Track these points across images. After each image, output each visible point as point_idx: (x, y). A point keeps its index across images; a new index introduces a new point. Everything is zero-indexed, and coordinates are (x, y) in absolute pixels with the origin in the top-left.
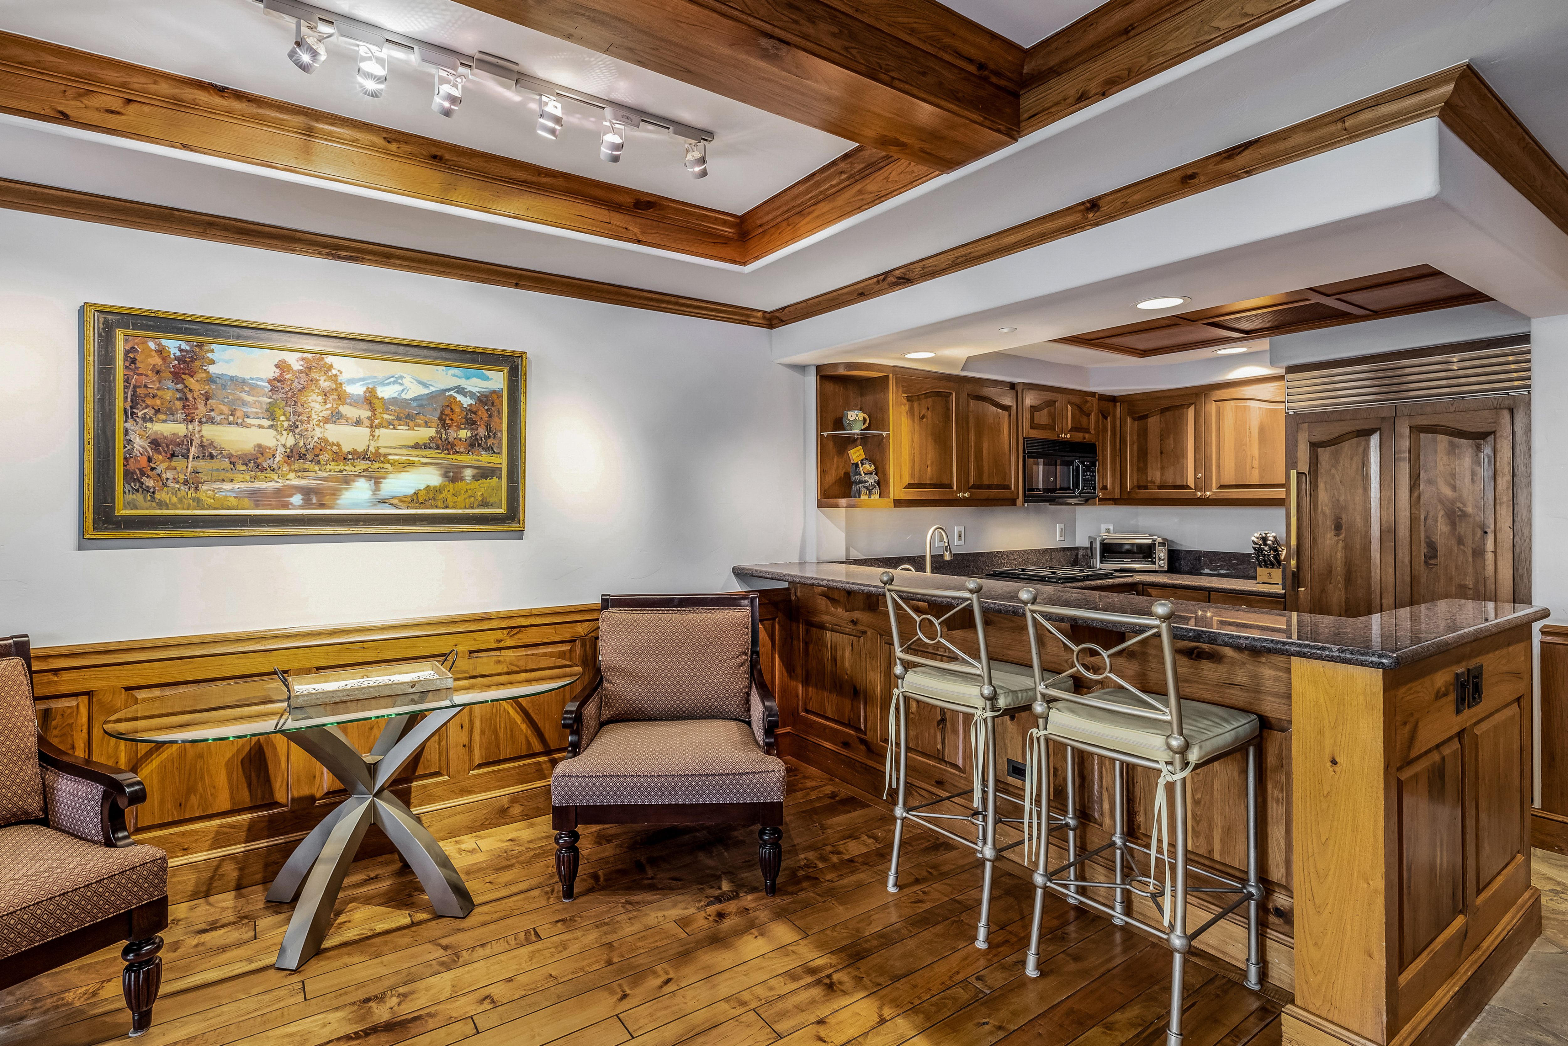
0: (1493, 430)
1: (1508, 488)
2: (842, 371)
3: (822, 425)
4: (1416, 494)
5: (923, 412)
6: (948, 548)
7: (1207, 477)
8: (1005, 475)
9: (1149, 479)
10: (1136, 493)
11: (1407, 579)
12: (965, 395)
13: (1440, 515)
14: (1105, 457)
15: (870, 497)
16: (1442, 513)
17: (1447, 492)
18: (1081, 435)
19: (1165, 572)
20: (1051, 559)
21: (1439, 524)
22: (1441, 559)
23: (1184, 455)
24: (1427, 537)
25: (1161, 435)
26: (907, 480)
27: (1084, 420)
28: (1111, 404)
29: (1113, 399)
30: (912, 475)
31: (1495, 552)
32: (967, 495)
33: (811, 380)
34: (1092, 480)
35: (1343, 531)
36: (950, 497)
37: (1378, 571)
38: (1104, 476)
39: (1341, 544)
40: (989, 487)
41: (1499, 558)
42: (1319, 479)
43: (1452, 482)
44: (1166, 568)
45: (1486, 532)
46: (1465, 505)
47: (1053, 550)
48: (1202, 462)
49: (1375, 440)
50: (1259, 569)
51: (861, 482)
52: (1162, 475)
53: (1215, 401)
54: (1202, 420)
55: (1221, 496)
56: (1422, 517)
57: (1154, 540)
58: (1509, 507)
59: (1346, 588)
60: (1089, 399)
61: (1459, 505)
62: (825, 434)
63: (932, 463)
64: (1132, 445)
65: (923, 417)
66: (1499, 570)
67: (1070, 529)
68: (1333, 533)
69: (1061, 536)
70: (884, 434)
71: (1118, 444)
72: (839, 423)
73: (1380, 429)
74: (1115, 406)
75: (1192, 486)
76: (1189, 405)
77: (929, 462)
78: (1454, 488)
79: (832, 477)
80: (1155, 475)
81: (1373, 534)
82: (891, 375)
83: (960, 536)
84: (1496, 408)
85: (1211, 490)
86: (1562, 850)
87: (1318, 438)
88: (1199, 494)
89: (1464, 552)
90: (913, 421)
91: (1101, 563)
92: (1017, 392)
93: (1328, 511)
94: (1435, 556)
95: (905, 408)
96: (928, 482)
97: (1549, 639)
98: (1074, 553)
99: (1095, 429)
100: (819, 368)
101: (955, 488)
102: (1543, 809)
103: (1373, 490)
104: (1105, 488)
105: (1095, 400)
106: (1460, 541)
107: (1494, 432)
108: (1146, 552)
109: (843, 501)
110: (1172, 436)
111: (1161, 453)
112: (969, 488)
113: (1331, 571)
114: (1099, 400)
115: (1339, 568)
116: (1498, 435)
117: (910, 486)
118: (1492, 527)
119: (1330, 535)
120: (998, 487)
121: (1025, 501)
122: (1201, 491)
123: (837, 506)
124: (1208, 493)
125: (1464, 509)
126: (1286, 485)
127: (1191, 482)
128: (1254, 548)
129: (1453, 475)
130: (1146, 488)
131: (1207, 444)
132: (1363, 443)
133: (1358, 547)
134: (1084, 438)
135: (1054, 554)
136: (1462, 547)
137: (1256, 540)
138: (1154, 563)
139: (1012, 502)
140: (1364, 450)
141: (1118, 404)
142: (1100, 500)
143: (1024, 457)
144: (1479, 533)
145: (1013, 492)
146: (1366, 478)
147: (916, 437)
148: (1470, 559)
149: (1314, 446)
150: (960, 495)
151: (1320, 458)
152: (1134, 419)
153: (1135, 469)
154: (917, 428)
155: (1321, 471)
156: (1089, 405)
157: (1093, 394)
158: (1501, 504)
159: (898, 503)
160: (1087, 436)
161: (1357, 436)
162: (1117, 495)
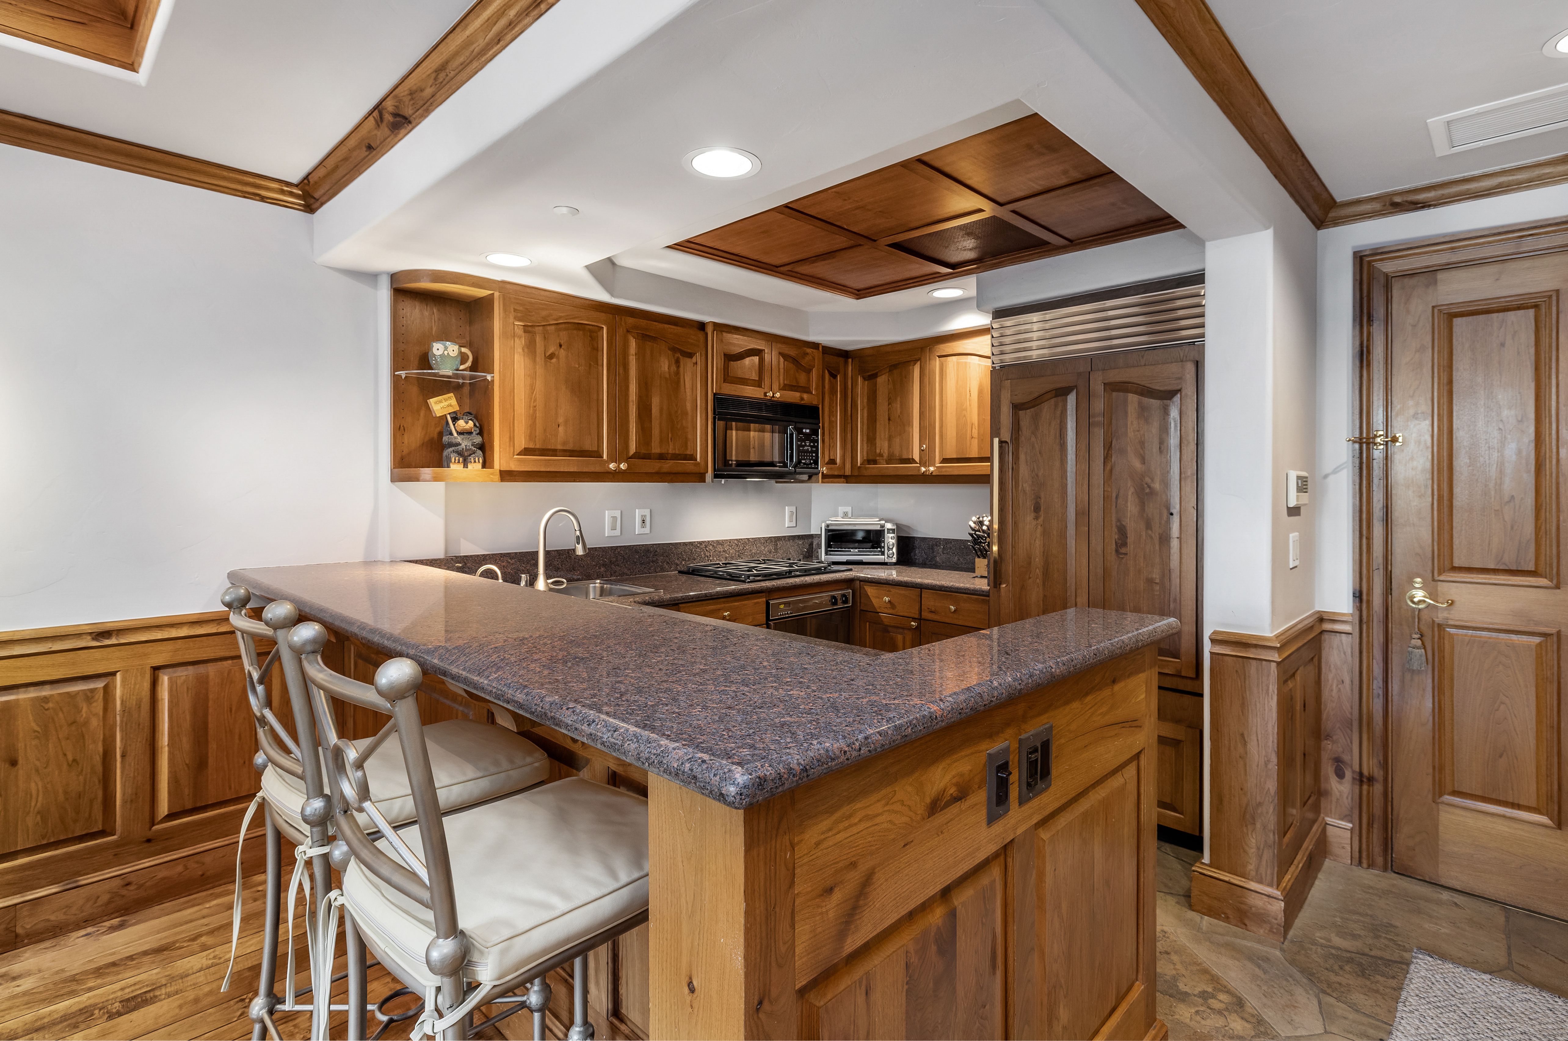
0: (1178, 388)
1: (1192, 459)
2: (426, 285)
3: (399, 359)
4: (1108, 468)
5: (551, 350)
6: (580, 539)
7: (932, 448)
8: (686, 440)
9: (878, 451)
10: (866, 469)
11: (1100, 571)
12: (620, 331)
13: (1130, 493)
14: (832, 424)
15: (466, 466)
16: (1132, 490)
17: (1137, 464)
18: (798, 394)
19: (895, 564)
20: (776, 549)
21: (1129, 504)
22: (1130, 548)
23: (910, 423)
24: (1119, 520)
25: (889, 399)
26: (521, 442)
27: (802, 378)
28: (841, 360)
29: (844, 355)
30: (531, 436)
31: (1180, 538)
32: (623, 466)
33: (384, 295)
34: (812, 452)
35: (1042, 513)
36: (598, 469)
37: (1074, 562)
38: (832, 447)
39: (1040, 530)
40: (662, 457)
41: (1184, 546)
42: (1020, 448)
43: (1142, 452)
44: (894, 560)
45: (1172, 514)
46: (1152, 480)
47: (778, 539)
48: (926, 433)
49: (1071, 399)
50: (977, 560)
51: (451, 445)
52: (890, 447)
53: (939, 357)
54: (926, 380)
55: (944, 472)
56: (1114, 495)
57: (882, 526)
58: (1193, 482)
59: (1044, 584)
60: (809, 350)
61: (1148, 480)
62: (403, 373)
63: (566, 421)
64: (862, 410)
65: (551, 356)
66: (1183, 561)
67: (802, 513)
68: (1033, 515)
69: (791, 521)
70: (489, 378)
71: (849, 409)
72: (425, 361)
73: (1076, 386)
74: (846, 363)
75: (917, 459)
76: (916, 361)
77: (561, 420)
78: (1143, 461)
79: (416, 436)
80: (882, 446)
81: (1069, 517)
82: (497, 294)
83: (644, 521)
84: (1182, 361)
85: (934, 465)
86: (1228, 918)
87: (1019, 399)
88: (923, 469)
89: (1151, 537)
90: (534, 361)
91: (826, 554)
92: (707, 334)
93: (1028, 489)
94: (1125, 544)
95: (519, 344)
96: (559, 447)
97: (1219, 649)
98: (808, 541)
99: (817, 389)
100: (394, 277)
101: (605, 457)
102: (1211, 865)
103: (1069, 462)
104: (832, 462)
105: (817, 354)
106: (1149, 526)
107: (1180, 390)
108: (873, 539)
109: (427, 472)
110: (899, 399)
111: (889, 419)
112: (628, 459)
113: (1030, 563)
114: (823, 353)
115: (1038, 561)
116: (1183, 393)
117: (527, 451)
118: (1178, 506)
119: (1030, 517)
120: (676, 457)
121: (716, 476)
122: (925, 467)
123: (417, 479)
124: (932, 469)
125: (1152, 485)
126: (989, 459)
127: (916, 457)
128: (971, 535)
129: (1142, 443)
130: (875, 462)
131: (932, 409)
132: (1060, 404)
133: (1055, 533)
134: (802, 399)
135: (779, 544)
136: (1150, 532)
137: (973, 525)
138: (883, 554)
139: (700, 478)
140: (1062, 413)
141: (850, 360)
142: (825, 476)
143: (714, 418)
144: (1165, 514)
145: (699, 464)
146: (1063, 446)
147: (539, 385)
148: (1157, 547)
149: (1017, 408)
150: (612, 466)
151: (1022, 423)
152: (864, 379)
153: (865, 439)
154: (540, 370)
155: (1022, 439)
156: (807, 358)
157: (815, 345)
158: (1186, 478)
159: (507, 476)
160: (805, 396)
161: (1056, 396)
162: (848, 472)
